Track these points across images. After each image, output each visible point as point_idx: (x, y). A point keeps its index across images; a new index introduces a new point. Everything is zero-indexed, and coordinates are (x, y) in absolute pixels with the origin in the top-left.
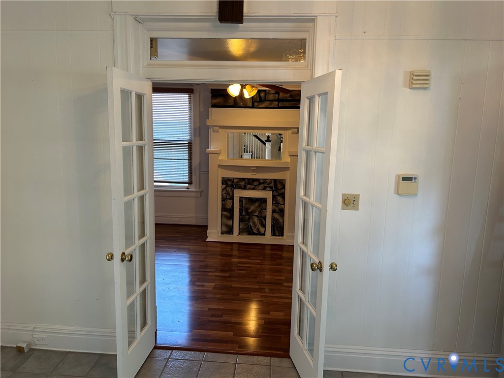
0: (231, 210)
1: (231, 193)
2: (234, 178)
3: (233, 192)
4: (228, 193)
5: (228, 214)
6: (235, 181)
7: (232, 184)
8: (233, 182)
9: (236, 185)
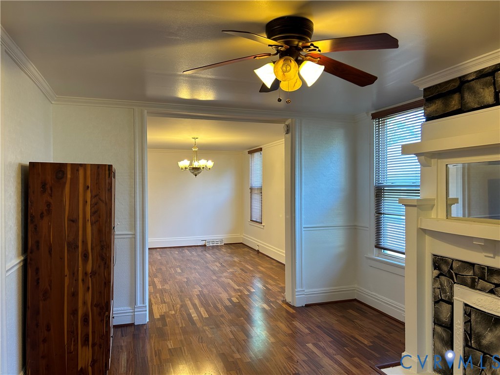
0: (449, 327)
1: (447, 289)
2: (453, 260)
3: (452, 288)
4: (442, 289)
5: (444, 335)
6: (455, 265)
7: (449, 271)
8: (451, 268)
9: (456, 274)
